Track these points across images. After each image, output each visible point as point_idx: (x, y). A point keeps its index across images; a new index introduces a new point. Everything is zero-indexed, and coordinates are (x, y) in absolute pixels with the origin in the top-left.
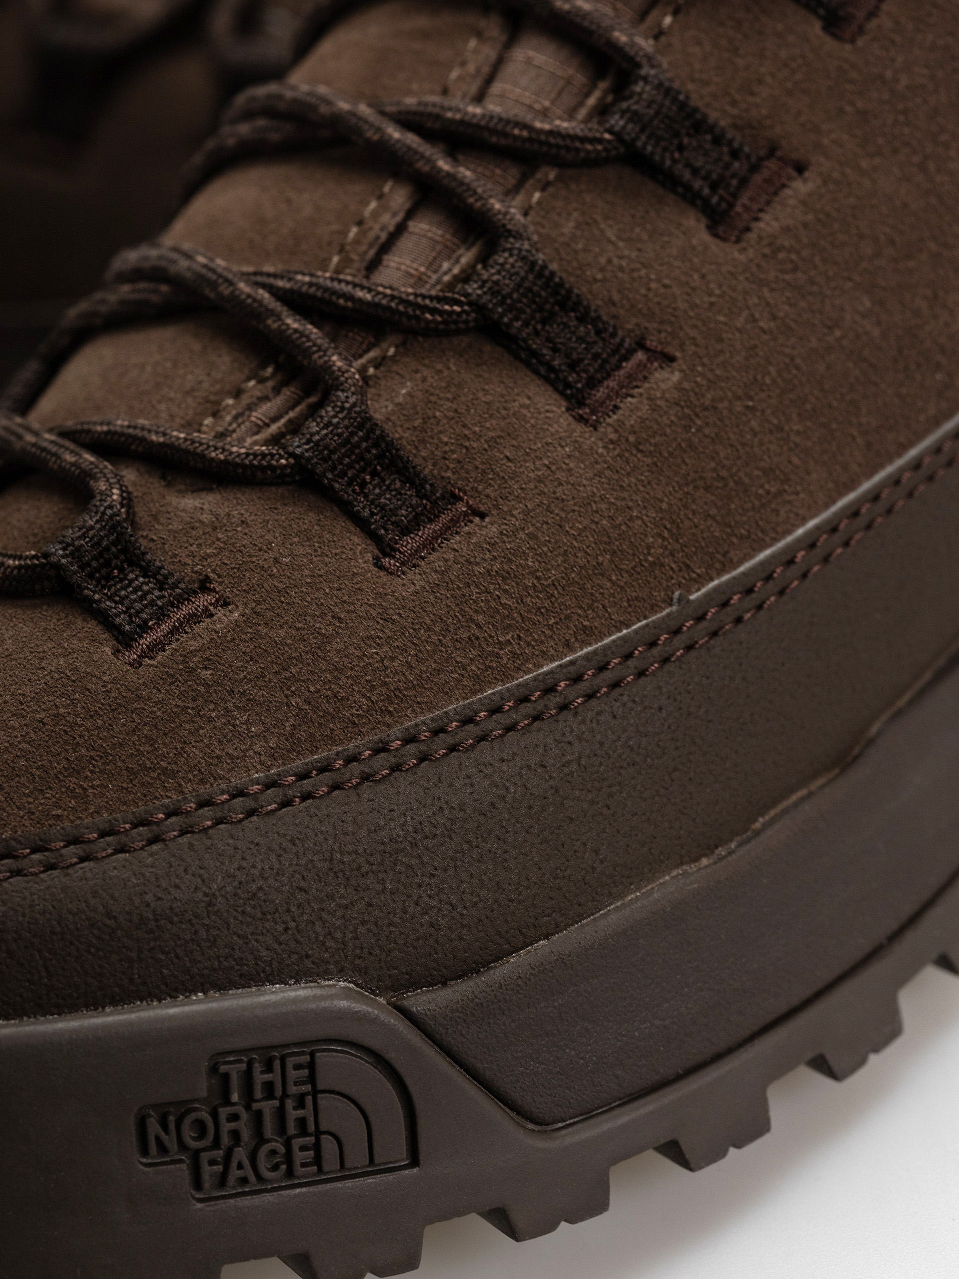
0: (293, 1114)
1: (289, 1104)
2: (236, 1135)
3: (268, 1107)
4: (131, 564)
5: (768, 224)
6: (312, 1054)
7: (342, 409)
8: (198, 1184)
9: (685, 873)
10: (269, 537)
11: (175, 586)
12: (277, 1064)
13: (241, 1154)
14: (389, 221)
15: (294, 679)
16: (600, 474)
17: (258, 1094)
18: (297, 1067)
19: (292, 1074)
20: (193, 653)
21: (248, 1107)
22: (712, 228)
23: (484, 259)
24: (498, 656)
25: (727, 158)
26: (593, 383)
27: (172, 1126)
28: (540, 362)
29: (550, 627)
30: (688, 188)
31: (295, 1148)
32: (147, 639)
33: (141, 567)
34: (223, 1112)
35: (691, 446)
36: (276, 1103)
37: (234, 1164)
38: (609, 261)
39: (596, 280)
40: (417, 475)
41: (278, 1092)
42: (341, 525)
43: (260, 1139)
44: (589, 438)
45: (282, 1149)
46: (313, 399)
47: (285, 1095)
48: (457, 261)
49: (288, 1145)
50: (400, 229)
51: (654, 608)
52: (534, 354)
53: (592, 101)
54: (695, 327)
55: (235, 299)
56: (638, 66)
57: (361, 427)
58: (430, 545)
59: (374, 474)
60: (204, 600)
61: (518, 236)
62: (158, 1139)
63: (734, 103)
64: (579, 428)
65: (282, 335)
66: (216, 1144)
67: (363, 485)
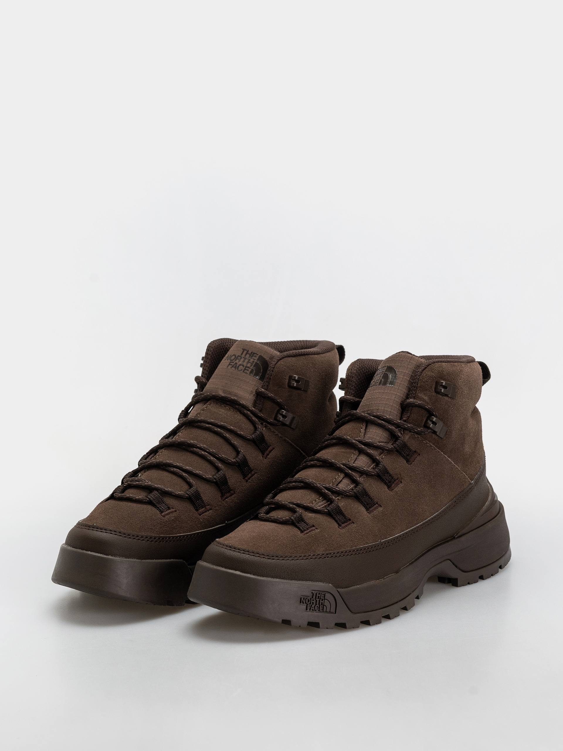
0: (321, 602)
1: (321, 600)
2: (313, 603)
3: (318, 600)
4: (302, 521)
5: (396, 489)
6: (325, 593)
7: (335, 504)
8: (307, 609)
9: (375, 581)
10: (323, 521)
11: (309, 525)
12: (320, 594)
13: (313, 606)
14: (340, 479)
15: (327, 540)
16: (370, 521)
17: (317, 597)
18: (323, 595)
19: (322, 596)
20: (313, 535)
21: (315, 599)
22: (388, 488)
23: (355, 487)
24: (355, 543)
25: (391, 478)
26: (370, 508)
27: (305, 599)
28: (363, 503)
29: (362, 541)
30: (385, 482)
31: (320, 607)
32: (306, 532)
33: (304, 522)
34: (312, 599)
35: (383, 519)
36: (319, 599)
37: (312, 607)
38: (373, 490)
39: (371, 493)
40: (345, 515)
41: (320, 598)
42: (333, 521)
43: (316, 604)
44: (369, 515)
45: (319, 607)
46: (329, 503)
47: (320, 599)
48: (351, 487)
49: (319, 606)
50: (342, 480)
51: (376, 542)
52: (362, 502)
53: (372, 466)
54: (385, 502)
55: (317, 487)
56: (380, 462)
57: (338, 507)
58: (346, 526)
59: (338, 515)
60: (314, 528)
61: (361, 484)
62: (303, 601)
63: (393, 471)
64: (368, 514)
65: (325, 493)
66: (310, 604)
67: (337, 516)
